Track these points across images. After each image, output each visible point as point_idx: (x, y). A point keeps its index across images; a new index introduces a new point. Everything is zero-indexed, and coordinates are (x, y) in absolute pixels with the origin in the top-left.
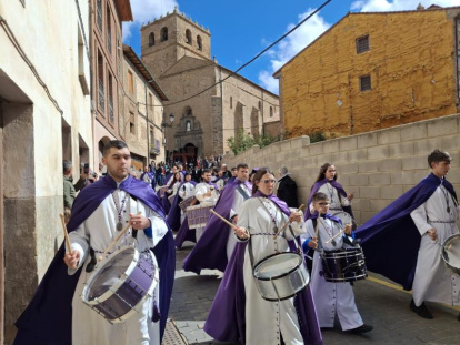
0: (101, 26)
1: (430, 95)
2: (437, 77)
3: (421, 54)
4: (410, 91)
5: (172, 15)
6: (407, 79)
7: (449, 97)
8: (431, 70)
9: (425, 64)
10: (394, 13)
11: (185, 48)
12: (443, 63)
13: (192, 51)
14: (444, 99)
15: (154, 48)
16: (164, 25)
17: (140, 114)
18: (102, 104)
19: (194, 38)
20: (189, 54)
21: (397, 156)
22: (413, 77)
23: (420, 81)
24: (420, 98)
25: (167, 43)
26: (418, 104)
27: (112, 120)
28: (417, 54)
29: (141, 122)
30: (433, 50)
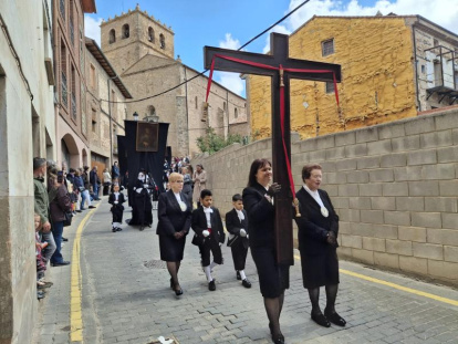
0: (63, 14)
1: (392, 98)
2: (399, 81)
3: (383, 58)
4: (373, 94)
5: (133, 12)
6: (370, 82)
7: (410, 100)
8: (393, 74)
9: (387, 67)
10: (358, 18)
11: (149, 46)
12: (403, 67)
13: (155, 50)
14: (405, 101)
15: (114, 46)
16: (125, 22)
17: (102, 111)
18: (65, 98)
19: (157, 36)
20: (152, 52)
21: (401, 151)
22: (376, 80)
23: (382, 83)
24: (382, 100)
25: (128, 40)
26: (380, 106)
27: (75, 116)
28: (379, 58)
29: (103, 120)
30: (394, 55)
